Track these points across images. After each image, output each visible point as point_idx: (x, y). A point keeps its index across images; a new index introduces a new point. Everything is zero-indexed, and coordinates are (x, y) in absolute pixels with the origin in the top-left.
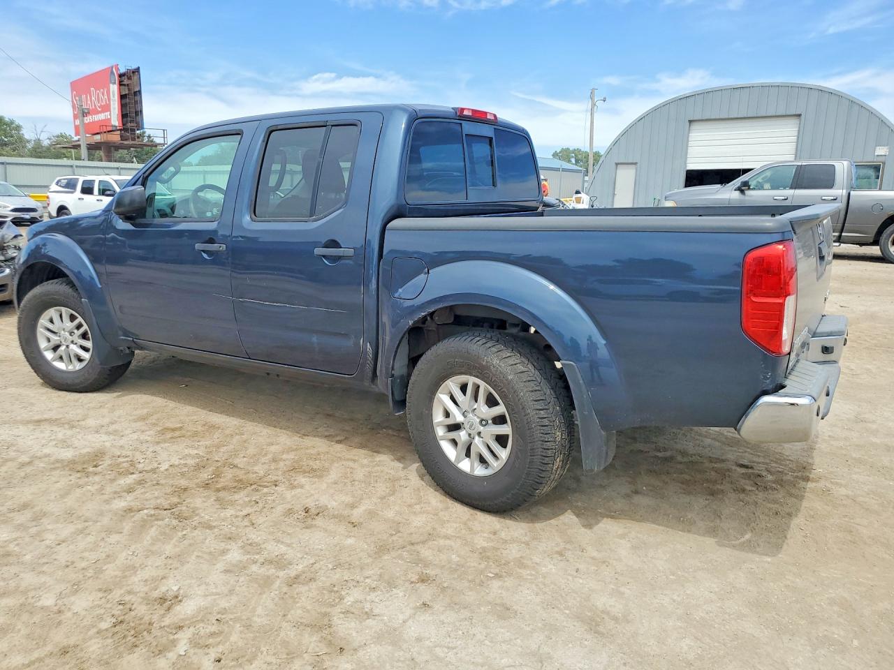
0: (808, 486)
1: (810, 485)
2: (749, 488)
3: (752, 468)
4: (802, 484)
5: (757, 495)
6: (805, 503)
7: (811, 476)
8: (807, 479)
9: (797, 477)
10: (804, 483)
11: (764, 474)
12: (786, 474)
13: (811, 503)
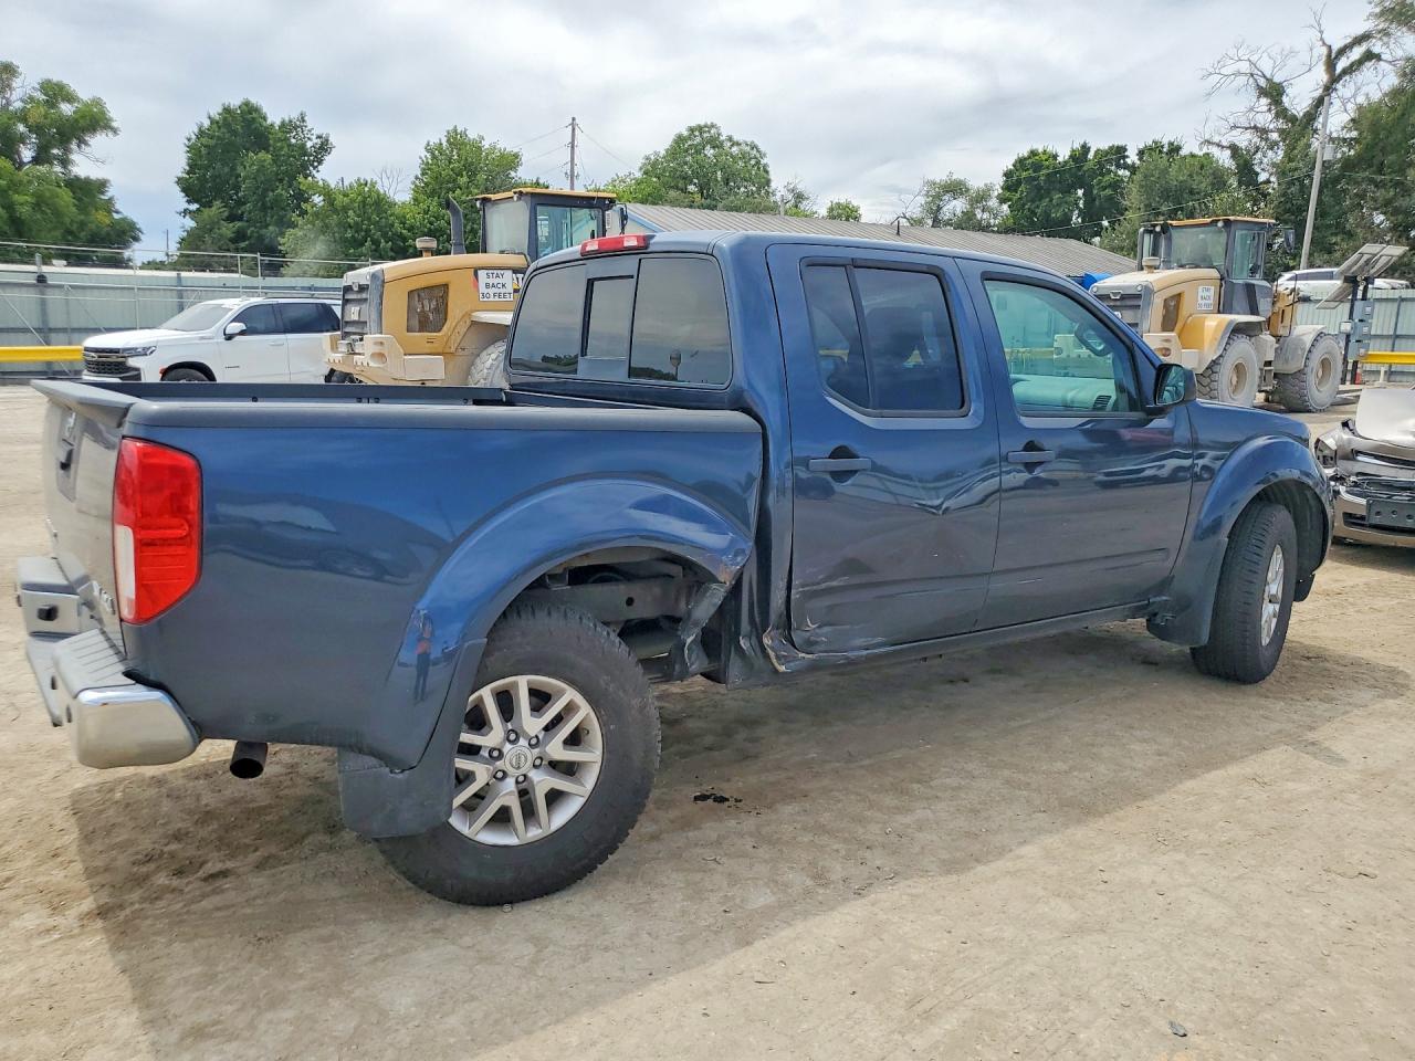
0: (91, 898)
1: (88, 904)
2: (173, 847)
3: (205, 880)
4: (104, 899)
5: (154, 843)
6: (78, 867)
7: (99, 924)
8: (102, 912)
9: (121, 907)
10: (101, 902)
11: (175, 882)
12: (143, 900)
13: (67, 874)
